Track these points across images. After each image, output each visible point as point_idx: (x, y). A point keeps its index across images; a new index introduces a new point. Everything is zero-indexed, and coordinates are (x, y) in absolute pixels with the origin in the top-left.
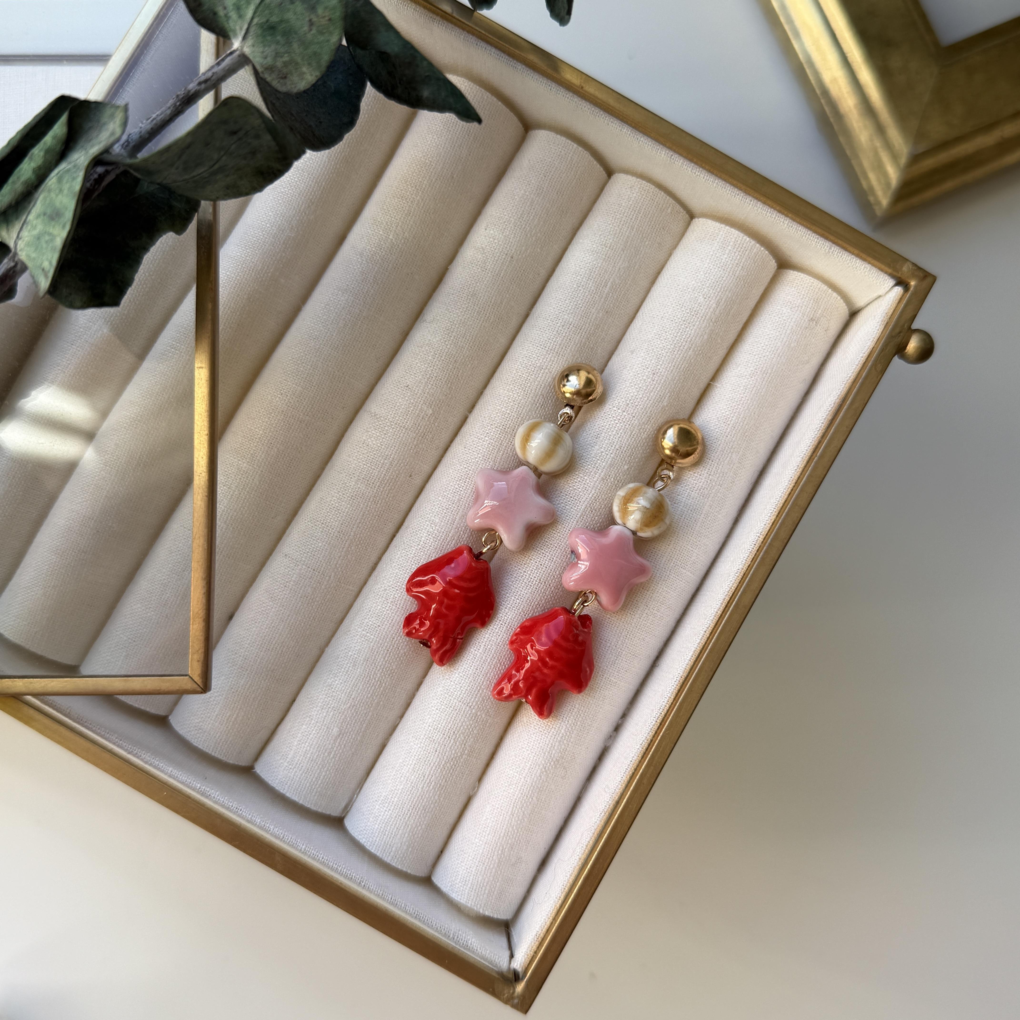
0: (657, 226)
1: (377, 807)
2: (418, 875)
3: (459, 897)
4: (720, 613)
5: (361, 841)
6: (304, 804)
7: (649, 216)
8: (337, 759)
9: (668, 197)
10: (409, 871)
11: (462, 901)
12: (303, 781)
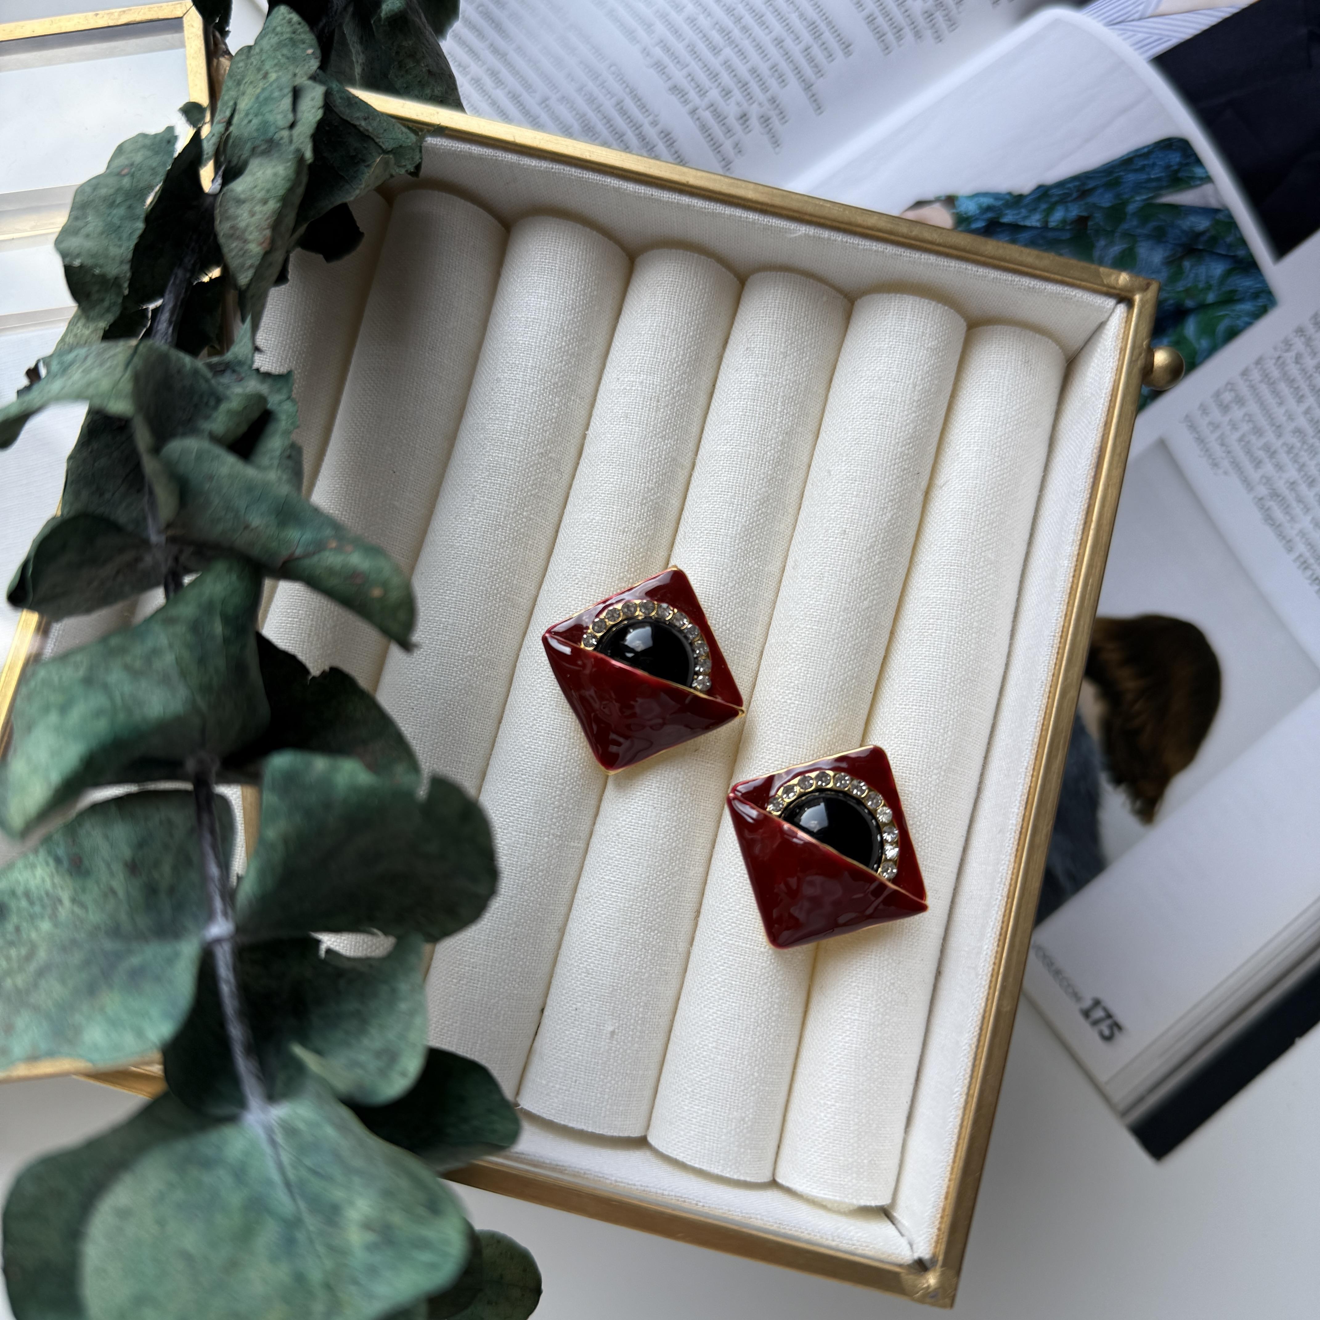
0: (816, 320)
1: (686, 1108)
2: (759, 1181)
3: (822, 1192)
4: (1036, 740)
5: (678, 1158)
6: (594, 1131)
7: (803, 309)
8: (619, 1062)
9: (819, 284)
10: (748, 1179)
11: (826, 1196)
12: (585, 1102)
